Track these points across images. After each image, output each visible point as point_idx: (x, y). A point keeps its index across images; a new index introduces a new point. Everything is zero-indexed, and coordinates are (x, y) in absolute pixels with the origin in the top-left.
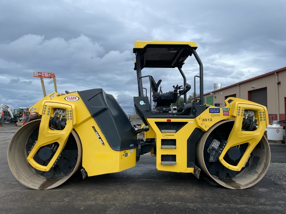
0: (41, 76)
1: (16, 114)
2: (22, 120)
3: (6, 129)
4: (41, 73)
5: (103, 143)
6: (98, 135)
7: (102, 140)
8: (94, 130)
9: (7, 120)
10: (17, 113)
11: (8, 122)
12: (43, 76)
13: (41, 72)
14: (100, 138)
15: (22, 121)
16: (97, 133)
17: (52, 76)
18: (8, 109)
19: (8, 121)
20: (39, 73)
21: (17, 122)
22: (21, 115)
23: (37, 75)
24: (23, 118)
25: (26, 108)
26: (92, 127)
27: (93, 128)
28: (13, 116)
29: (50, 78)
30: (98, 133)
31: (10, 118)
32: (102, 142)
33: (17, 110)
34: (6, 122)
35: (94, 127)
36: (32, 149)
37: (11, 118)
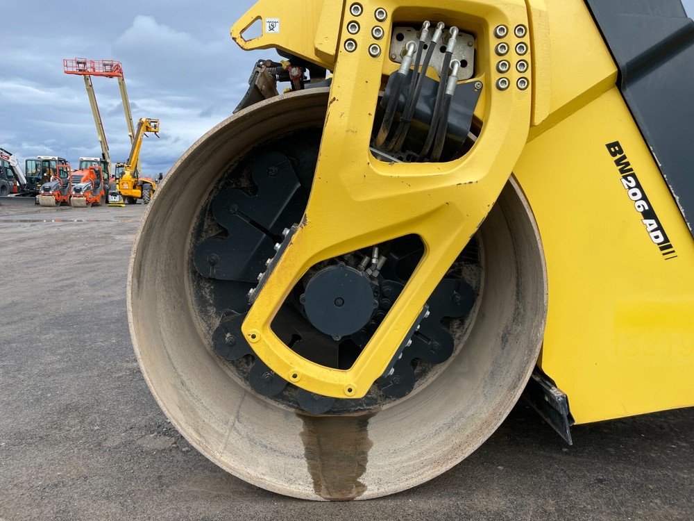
0: (84, 71)
1: (33, 174)
2: (50, 189)
3: (11, 213)
4: (85, 63)
5: (666, 240)
6: (639, 195)
7: (660, 228)
8: (618, 163)
9: (8, 189)
10: (34, 171)
11: (13, 195)
12: (90, 70)
13: (83, 60)
14: (649, 214)
15: (51, 192)
16: (633, 184)
17: (114, 72)
18: (8, 158)
19: (11, 193)
20: (78, 63)
21: (38, 194)
22: (45, 174)
23: (75, 70)
24: (52, 184)
25: (57, 159)
26: (609, 146)
27: (614, 154)
28: (26, 178)
29: (111, 77)
30: (638, 186)
31: (18, 184)
32: (661, 239)
33: (34, 162)
34: (9, 196)
35: (617, 144)
36: (266, 278)
37: (19, 182)
